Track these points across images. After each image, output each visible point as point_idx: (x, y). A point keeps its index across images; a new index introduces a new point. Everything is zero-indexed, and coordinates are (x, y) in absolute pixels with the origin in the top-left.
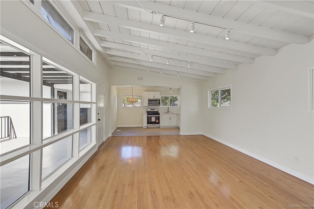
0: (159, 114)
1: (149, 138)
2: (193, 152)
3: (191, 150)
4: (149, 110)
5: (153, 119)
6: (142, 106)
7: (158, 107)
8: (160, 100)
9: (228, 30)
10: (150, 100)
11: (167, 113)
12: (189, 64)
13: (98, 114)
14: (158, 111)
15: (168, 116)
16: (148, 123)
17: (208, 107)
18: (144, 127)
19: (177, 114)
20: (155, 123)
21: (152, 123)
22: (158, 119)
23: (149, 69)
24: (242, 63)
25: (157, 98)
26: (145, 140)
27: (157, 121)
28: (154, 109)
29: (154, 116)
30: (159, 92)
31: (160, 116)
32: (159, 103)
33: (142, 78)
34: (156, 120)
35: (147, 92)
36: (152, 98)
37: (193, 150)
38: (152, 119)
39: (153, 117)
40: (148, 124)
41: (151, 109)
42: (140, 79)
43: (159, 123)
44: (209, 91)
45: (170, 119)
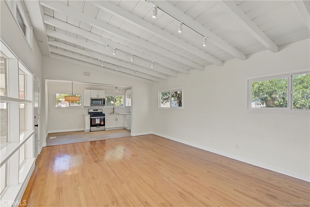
0: (104, 115)
1: (93, 143)
2: (155, 152)
3: (152, 150)
4: (92, 111)
5: (98, 121)
6: (82, 107)
7: (102, 107)
8: (104, 100)
9: (205, 38)
10: (92, 100)
11: (112, 113)
12: (152, 64)
13: (35, 117)
14: (102, 112)
15: (114, 117)
16: (92, 125)
17: (159, 107)
18: (86, 131)
19: (124, 114)
20: (100, 125)
21: (96, 125)
22: (103, 120)
23: (103, 63)
24: (195, 69)
25: (101, 97)
27: (102, 123)
28: (97, 110)
29: (99, 118)
30: (104, 91)
31: (106, 117)
32: (104, 104)
33: (89, 74)
34: (100, 122)
35: (90, 90)
36: (95, 97)
37: (154, 150)
39: (97, 118)
40: (91, 127)
41: (94, 110)
42: (87, 74)
43: (104, 125)
44: (160, 92)
45: (116, 120)
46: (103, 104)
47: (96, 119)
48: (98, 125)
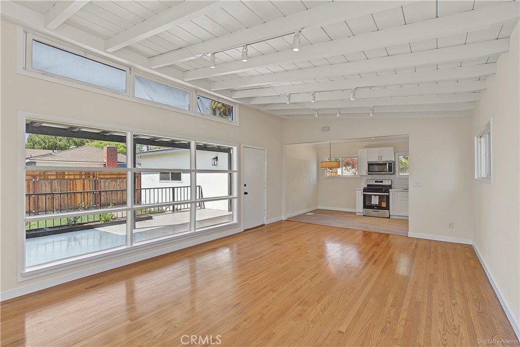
0: (389, 191)
1: (367, 234)
4: (373, 183)
5: (375, 201)
6: (359, 176)
8: (392, 164)
10: (370, 165)
13: (245, 185)
14: (391, 186)
16: (365, 207)
18: (357, 214)
20: (379, 207)
21: (372, 207)
22: (386, 200)
25: (384, 159)
26: (359, 238)
27: (384, 205)
28: (382, 182)
29: (377, 195)
30: (392, 149)
31: (391, 194)
34: (380, 202)
35: (366, 149)
36: (375, 159)
38: (373, 199)
41: (376, 182)
43: (387, 208)
46: (389, 171)
47: (373, 196)
48: (375, 206)
